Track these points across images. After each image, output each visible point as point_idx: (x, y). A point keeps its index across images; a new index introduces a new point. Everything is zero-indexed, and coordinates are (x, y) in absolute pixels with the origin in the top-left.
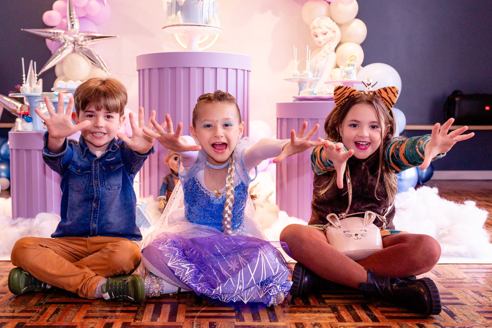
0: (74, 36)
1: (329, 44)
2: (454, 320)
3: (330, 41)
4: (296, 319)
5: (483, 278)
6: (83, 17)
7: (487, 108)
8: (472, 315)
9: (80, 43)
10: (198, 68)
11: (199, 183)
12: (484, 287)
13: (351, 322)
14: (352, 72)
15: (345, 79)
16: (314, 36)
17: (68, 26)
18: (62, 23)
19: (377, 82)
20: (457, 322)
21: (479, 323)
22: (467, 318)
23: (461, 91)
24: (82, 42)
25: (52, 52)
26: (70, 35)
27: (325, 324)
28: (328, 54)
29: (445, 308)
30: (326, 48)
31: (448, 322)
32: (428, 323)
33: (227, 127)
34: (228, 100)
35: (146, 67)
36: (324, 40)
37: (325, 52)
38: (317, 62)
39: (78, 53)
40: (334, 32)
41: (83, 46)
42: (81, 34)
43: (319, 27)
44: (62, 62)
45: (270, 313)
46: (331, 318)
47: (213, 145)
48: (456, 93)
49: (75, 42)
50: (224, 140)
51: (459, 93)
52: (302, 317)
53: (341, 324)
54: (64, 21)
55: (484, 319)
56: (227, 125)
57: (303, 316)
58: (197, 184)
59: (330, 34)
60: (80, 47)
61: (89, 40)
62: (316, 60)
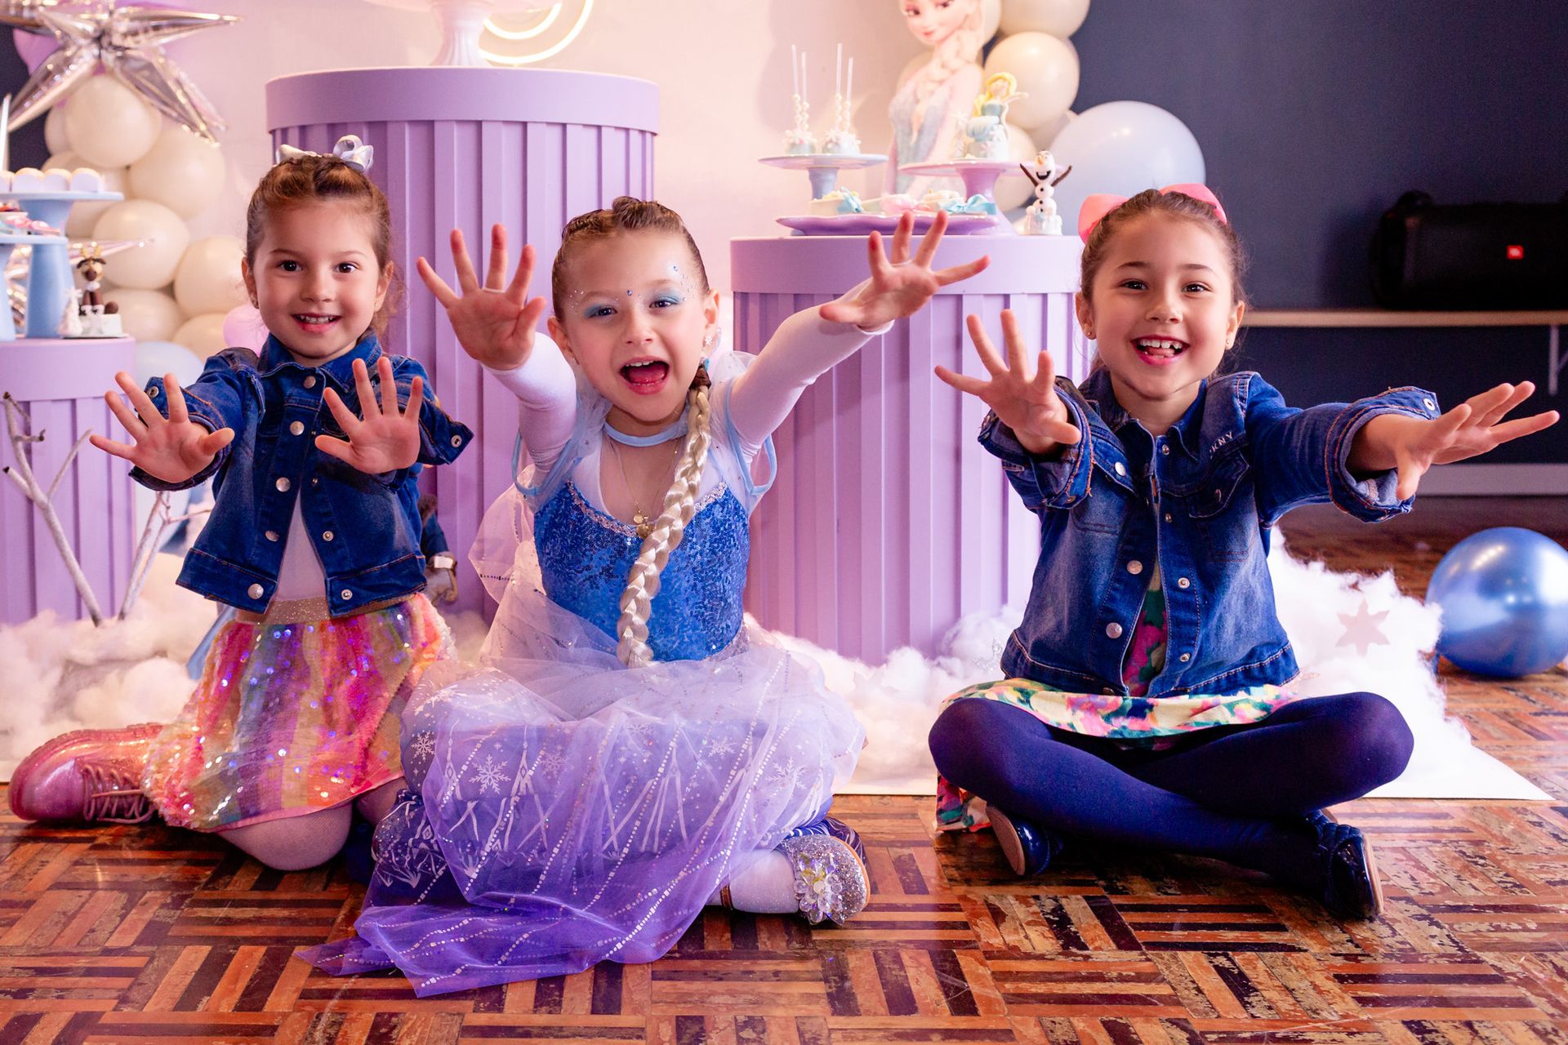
0: (96, 17)
1: (959, 39)
2: (1245, 1007)
3: (960, 27)
4: (685, 1002)
5: (1394, 850)
7: (1515, 252)
8: (1315, 987)
9: (117, 40)
10: (459, 122)
11: (581, 498)
12: (1391, 883)
13: (875, 1014)
14: (991, 133)
15: (969, 156)
16: (908, 10)
19: (1070, 168)
20: (1253, 1016)
21: (1331, 1018)
22: (1293, 1001)
23: (1427, 196)
24: (125, 35)
25: (31, 69)
27: (782, 1021)
28: (953, 72)
29: (1227, 964)
30: (948, 51)
31: (1219, 1017)
32: (1148, 1018)
33: (663, 310)
34: (657, 222)
35: (292, 120)
36: (942, 24)
37: (943, 66)
38: (917, 101)
39: (111, 73)
41: (129, 52)
42: (123, 10)
44: (62, 102)
45: (603, 982)
46: (810, 998)
47: (627, 372)
48: (1409, 201)
49: (100, 38)
50: (657, 352)
51: (1419, 202)
52: (709, 996)
53: (836, 1023)
55: (1353, 1005)
56: (663, 302)
57: (713, 993)
58: (576, 502)
59: (961, 6)
60: (119, 54)
61: (146, 31)
62: (915, 93)
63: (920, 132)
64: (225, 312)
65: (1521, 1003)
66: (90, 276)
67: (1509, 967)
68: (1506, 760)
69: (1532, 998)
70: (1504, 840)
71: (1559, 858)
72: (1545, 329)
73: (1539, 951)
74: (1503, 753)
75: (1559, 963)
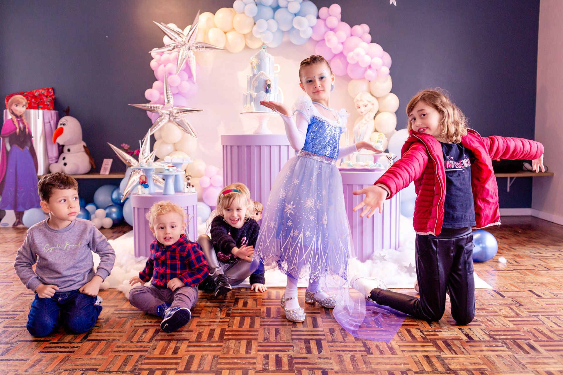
0: (169, 110)
1: (369, 114)
2: (430, 326)
3: (369, 111)
6: (177, 93)
8: (444, 323)
9: (174, 114)
10: (266, 146)
16: (357, 107)
17: (165, 102)
18: (160, 98)
21: (445, 328)
22: (439, 325)
24: (176, 113)
25: (153, 122)
26: (166, 109)
28: (368, 122)
30: (367, 117)
31: (425, 328)
35: (229, 144)
36: (365, 111)
37: (365, 120)
38: (359, 128)
39: (172, 122)
40: (373, 104)
41: (177, 117)
42: (175, 107)
43: (361, 100)
44: (161, 129)
49: (170, 114)
54: (162, 96)
55: (450, 326)
59: (370, 106)
60: (174, 117)
61: (181, 112)
62: (359, 127)
63: (360, 136)
64: (200, 177)
65: (480, 325)
66: (188, 179)
67: (478, 319)
68: (484, 280)
69: (482, 324)
70: (482, 296)
71: (492, 300)
72: (506, 178)
73: (485, 316)
74: (484, 279)
75: (488, 318)
